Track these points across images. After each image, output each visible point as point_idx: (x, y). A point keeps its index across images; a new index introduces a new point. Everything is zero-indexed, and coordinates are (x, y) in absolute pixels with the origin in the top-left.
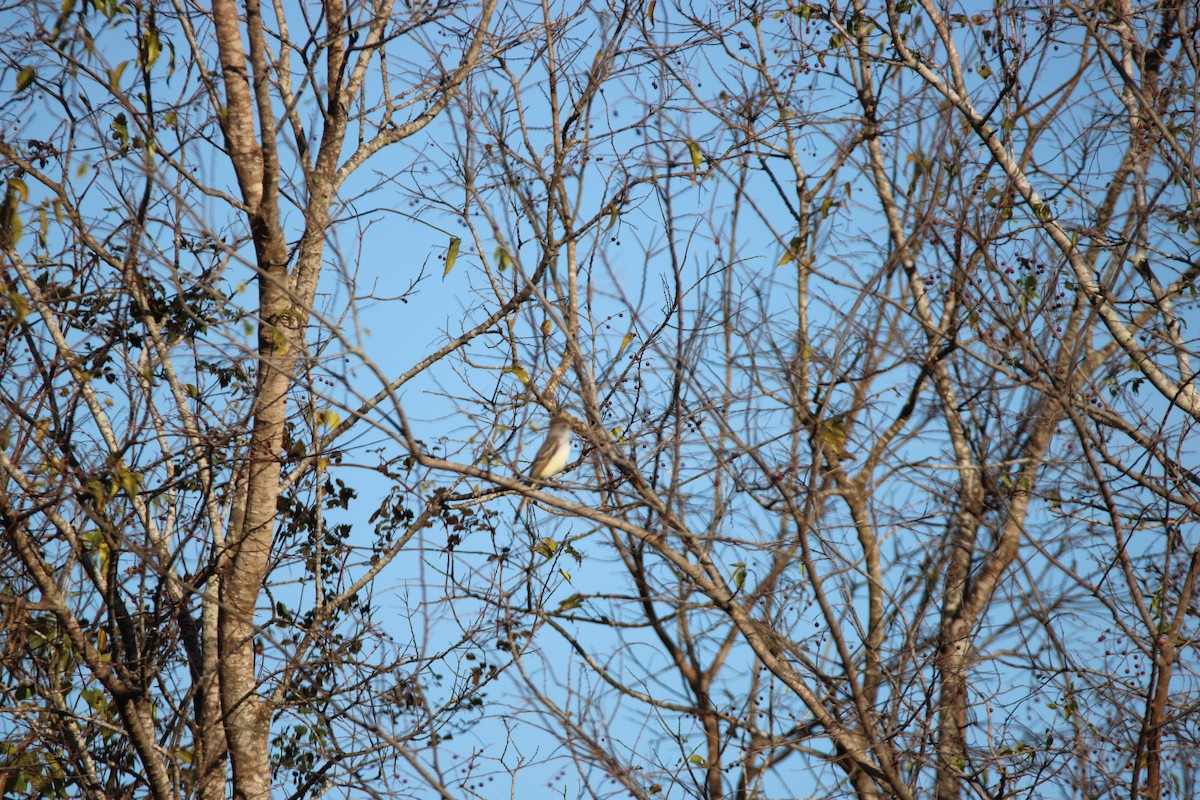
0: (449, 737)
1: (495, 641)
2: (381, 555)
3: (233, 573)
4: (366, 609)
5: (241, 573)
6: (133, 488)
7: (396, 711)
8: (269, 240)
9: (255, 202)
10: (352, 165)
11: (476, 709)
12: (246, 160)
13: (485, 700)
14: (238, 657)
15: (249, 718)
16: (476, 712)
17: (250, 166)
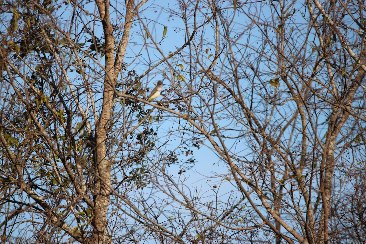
0: (184, 171)
1: (192, 144)
2: (159, 118)
3: (99, 124)
4: (156, 134)
5: (101, 124)
6: (47, 101)
7: (169, 163)
8: (107, 28)
9: (103, 16)
10: (141, 5)
11: (192, 163)
12: (101, 4)
13: (195, 161)
14: (101, 148)
15: (104, 166)
16: (192, 164)
17: (102, 6)
